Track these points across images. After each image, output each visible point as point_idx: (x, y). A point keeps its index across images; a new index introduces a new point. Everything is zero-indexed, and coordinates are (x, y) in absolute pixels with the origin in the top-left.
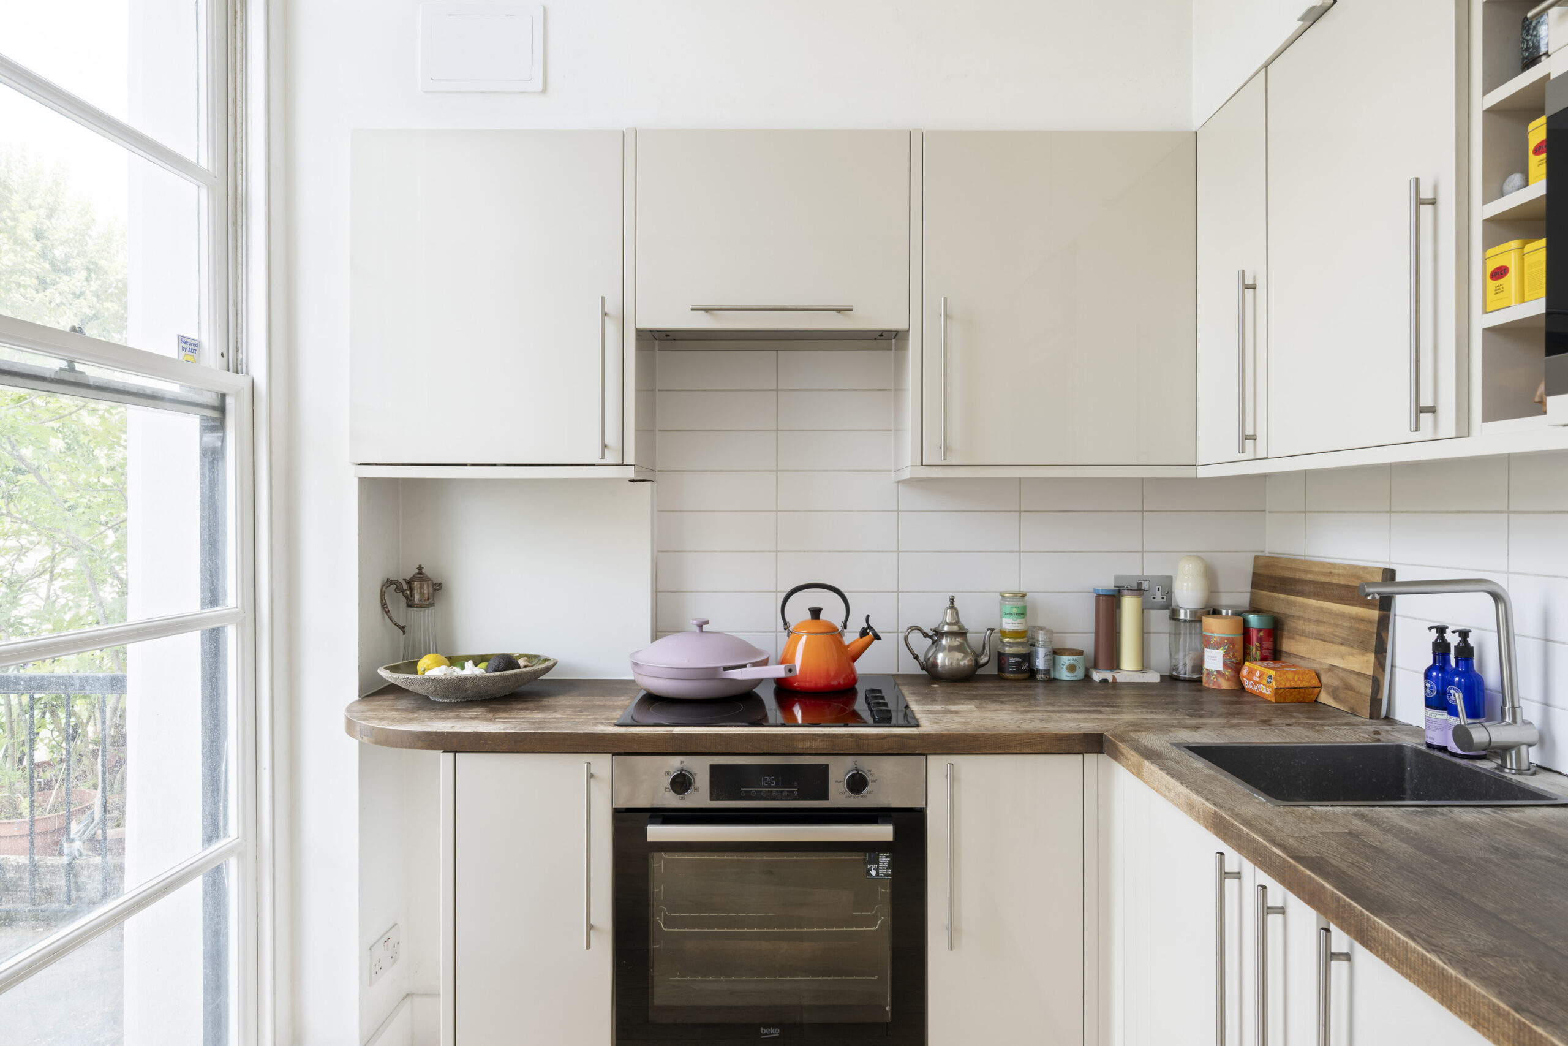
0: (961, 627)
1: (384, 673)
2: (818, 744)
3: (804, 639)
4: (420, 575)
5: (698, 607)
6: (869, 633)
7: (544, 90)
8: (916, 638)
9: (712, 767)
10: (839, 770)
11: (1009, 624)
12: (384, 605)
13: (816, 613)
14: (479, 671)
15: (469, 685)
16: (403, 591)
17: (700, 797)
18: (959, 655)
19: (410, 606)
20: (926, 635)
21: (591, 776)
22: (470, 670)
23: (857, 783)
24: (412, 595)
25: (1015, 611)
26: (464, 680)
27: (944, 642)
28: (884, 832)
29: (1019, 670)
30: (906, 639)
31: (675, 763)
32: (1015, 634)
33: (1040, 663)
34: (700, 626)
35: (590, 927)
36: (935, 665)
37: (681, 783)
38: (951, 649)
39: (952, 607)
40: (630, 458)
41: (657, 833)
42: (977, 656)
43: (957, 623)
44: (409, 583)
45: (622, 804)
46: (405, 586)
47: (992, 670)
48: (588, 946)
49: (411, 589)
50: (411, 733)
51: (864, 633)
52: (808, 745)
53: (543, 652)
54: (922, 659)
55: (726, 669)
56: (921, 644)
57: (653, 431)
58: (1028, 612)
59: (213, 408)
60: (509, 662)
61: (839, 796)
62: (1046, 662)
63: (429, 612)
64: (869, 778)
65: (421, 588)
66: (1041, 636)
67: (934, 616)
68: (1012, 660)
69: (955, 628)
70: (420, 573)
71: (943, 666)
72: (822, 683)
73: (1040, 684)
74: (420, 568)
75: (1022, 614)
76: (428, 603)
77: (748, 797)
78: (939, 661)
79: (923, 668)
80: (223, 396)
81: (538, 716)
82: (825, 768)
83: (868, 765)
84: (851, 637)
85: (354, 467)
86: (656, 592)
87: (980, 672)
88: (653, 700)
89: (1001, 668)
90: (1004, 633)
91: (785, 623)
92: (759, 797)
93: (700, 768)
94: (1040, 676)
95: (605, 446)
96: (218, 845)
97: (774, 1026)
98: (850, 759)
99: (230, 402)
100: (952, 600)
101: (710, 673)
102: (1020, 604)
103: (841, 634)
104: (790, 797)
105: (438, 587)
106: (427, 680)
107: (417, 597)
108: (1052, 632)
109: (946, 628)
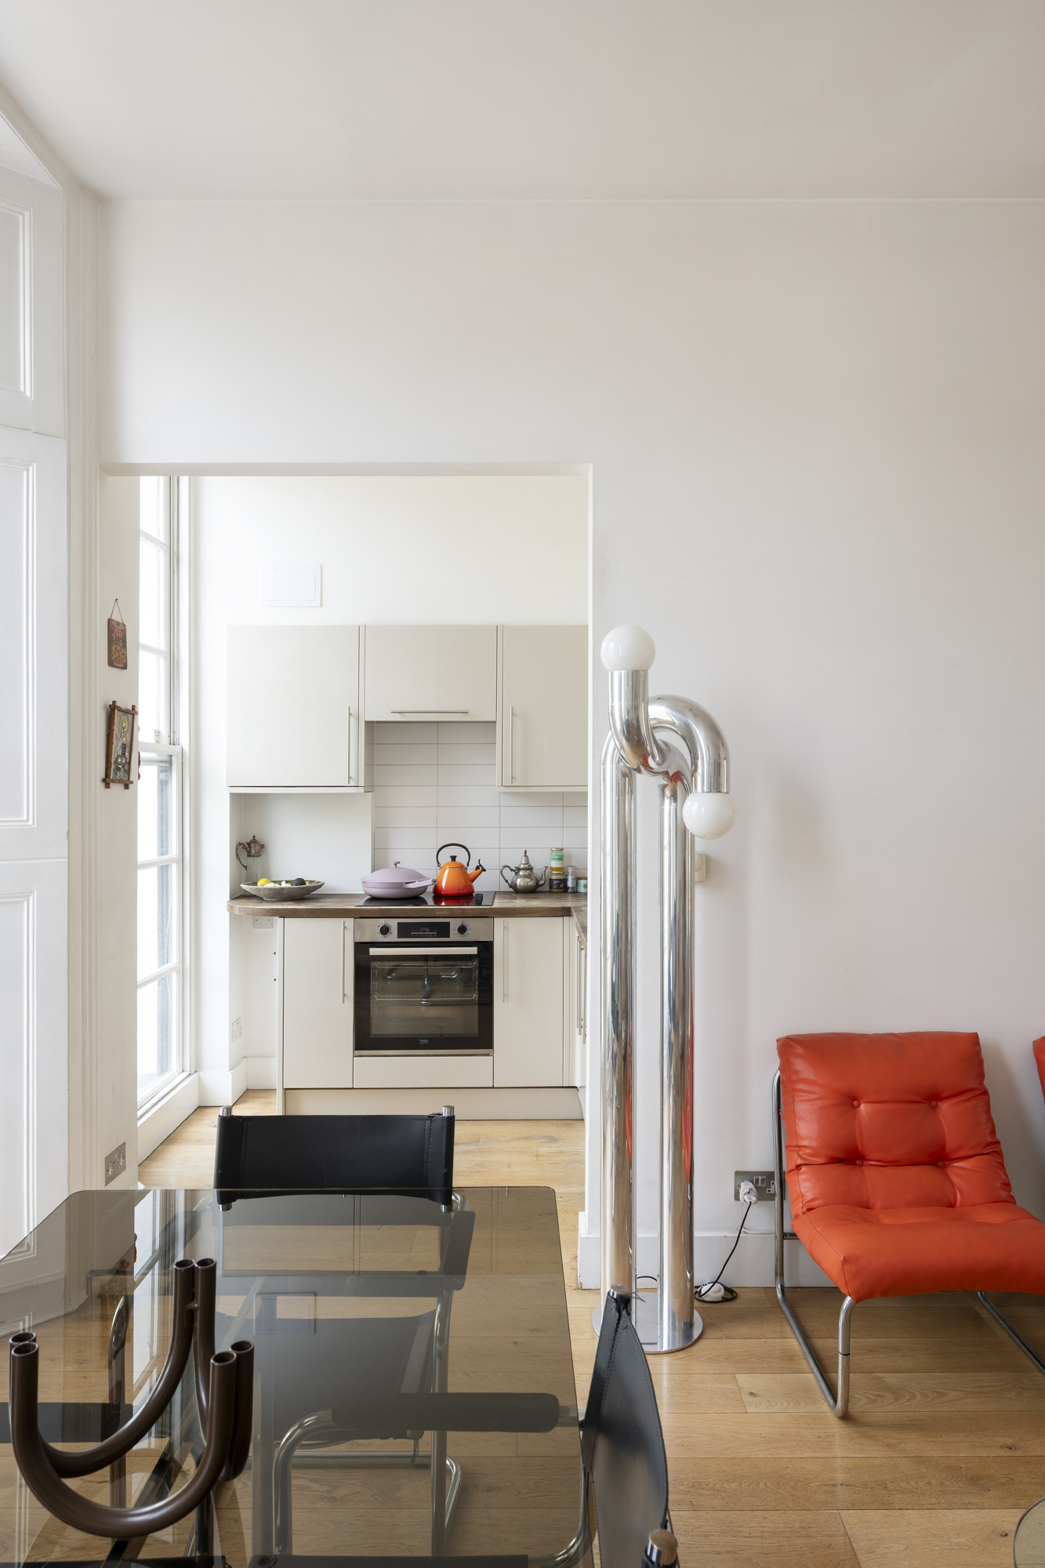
0: (530, 866)
1: (244, 886)
2: (445, 913)
3: (447, 871)
4: (254, 840)
5: (395, 856)
6: (480, 869)
7: (321, 605)
8: (506, 872)
9: (398, 923)
10: (455, 924)
11: (554, 864)
12: (237, 855)
13: (453, 858)
14: (289, 885)
15: (286, 891)
16: (246, 849)
17: (393, 937)
18: (528, 880)
19: (248, 856)
20: (512, 870)
21: (345, 928)
22: (284, 885)
23: (462, 930)
24: (250, 850)
25: (557, 857)
26: (283, 889)
27: (521, 873)
28: (473, 950)
29: (558, 888)
30: (501, 872)
31: (382, 922)
32: (557, 869)
33: (570, 884)
34: (396, 865)
35: (344, 995)
36: (516, 885)
37: (385, 930)
38: (525, 876)
39: (526, 856)
40: (362, 783)
41: (373, 951)
42: (537, 881)
43: (528, 863)
44: (249, 844)
45: (358, 940)
46: (247, 846)
47: (546, 888)
48: (343, 1002)
49: (250, 848)
50: (264, 909)
51: (477, 868)
52: (441, 913)
53: (317, 880)
54: (510, 882)
55: (407, 883)
56: (509, 875)
57: (372, 765)
58: (565, 858)
59: (165, 762)
60: (301, 882)
61: (454, 936)
62: (572, 883)
63: (259, 859)
64: (468, 928)
65: (255, 847)
66: (570, 870)
67: (518, 861)
68: (555, 882)
69: (527, 866)
70: (254, 839)
71: (520, 886)
72: (456, 892)
73: (570, 895)
74: (254, 837)
75: (561, 859)
76: (258, 855)
77: (415, 936)
78: (518, 883)
79: (510, 887)
80: (171, 756)
81: (319, 904)
82: (448, 924)
83: (468, 922)
84: (471, 870)
85: (228, 788)
86: (374, 849)
87: (539, 889)
88: (374, 899)
89: (551, 887)
90: (552, 869)
91: (438, 863)
92: (419, 936)
93: (393, 924)
94: (570, 890)
95: (350, 778)
96: (167, 966)
97: (426, 1039)
98: (461, 919)
99: (174, 759)
100: (526, 852)
101: (399, 885)
102: (560, 854)
103: (466, 869)
104: (433, 936)
105: (263, 846)
106: (266, 889)
107: (253, 851)
108: (575, 868)
109: (522, 866)
